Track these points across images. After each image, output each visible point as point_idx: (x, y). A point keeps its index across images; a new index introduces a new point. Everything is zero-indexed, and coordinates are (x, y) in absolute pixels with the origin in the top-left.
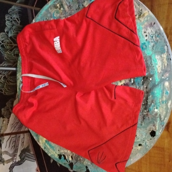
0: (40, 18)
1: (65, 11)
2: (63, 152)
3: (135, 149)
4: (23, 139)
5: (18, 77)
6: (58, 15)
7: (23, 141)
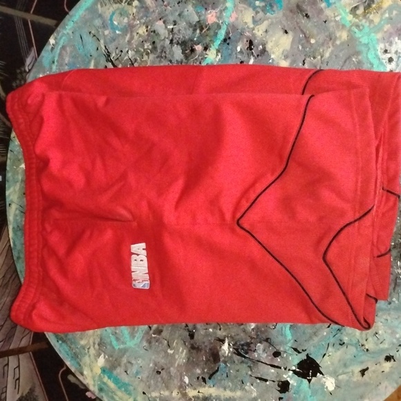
0: (70, 33)
1: (147, 9)
2: (156, 397)
3: (374, 372)
4: (17, 369)
5: (11, 197)
6: (126, 20)
7: (17, 377)
